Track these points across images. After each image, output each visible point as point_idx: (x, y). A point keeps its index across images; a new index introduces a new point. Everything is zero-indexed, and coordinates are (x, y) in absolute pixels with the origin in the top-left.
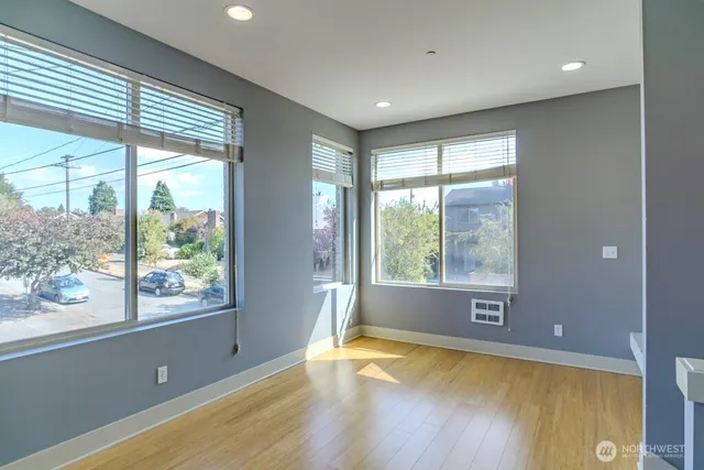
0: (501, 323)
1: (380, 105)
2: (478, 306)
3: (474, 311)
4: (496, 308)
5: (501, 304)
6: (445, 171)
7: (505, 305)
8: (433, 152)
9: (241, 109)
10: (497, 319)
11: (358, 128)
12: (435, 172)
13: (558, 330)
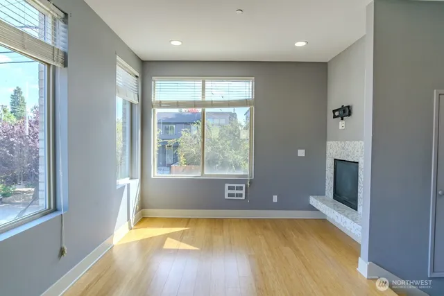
0: (243, 198)
1: (173, 43)
2: (230, 188)
3: (227, 192)
4: (241, 188)
5: (244, 186)
6: (207, 99)
7: (246, 186)
8: (199, 84)
9: (66, 14)
10: (241, 195)
11: (143, 58)
12: (200, 99)
13: (275, 199)
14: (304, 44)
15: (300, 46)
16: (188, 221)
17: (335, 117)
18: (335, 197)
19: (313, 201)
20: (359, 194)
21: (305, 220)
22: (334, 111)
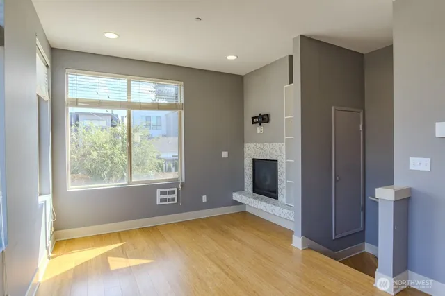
0: (176, 202)
2: (162, 193)
3: (159, 197)
4: (173, 192)
5: (175, 189)
6: (134, 100)
7: (178, 189)
10: (173, 199)
13: (204, 199)
14: (234, 58)
15: (230, 59)
16: (119, 235)
17: (253, 123)
18: (254, 191)
19: (237, 197)
20: (279, 186)
21: (230, 214)
22: (253, 118)
